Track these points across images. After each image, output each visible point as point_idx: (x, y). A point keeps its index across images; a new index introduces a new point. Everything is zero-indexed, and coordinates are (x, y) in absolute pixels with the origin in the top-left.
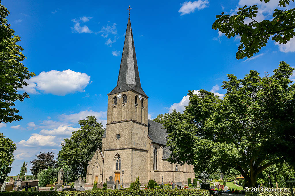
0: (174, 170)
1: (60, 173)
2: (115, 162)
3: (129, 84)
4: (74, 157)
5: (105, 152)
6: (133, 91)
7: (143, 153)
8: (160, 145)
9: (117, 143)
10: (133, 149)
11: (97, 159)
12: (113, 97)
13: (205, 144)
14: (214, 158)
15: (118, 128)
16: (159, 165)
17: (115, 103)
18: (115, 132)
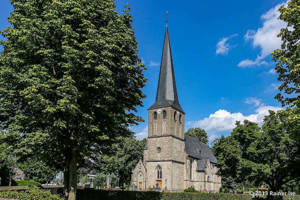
0: (206, 180)
1: (108, 179)
2: (156, 171)
3: (168, 100)
4: (112, 165)
5: (147, 163)
6: (173, 107)
7: (180, 165)
8: (194, 158)
9: (158, 156)
10: (173, 161)
11: (140, 169)
12: (153, 112)
13: (248, 164)
14: (253, 174)
15: (158, 142)
16: (193, 176)
17: (155, 118)
18: (156, 145)
